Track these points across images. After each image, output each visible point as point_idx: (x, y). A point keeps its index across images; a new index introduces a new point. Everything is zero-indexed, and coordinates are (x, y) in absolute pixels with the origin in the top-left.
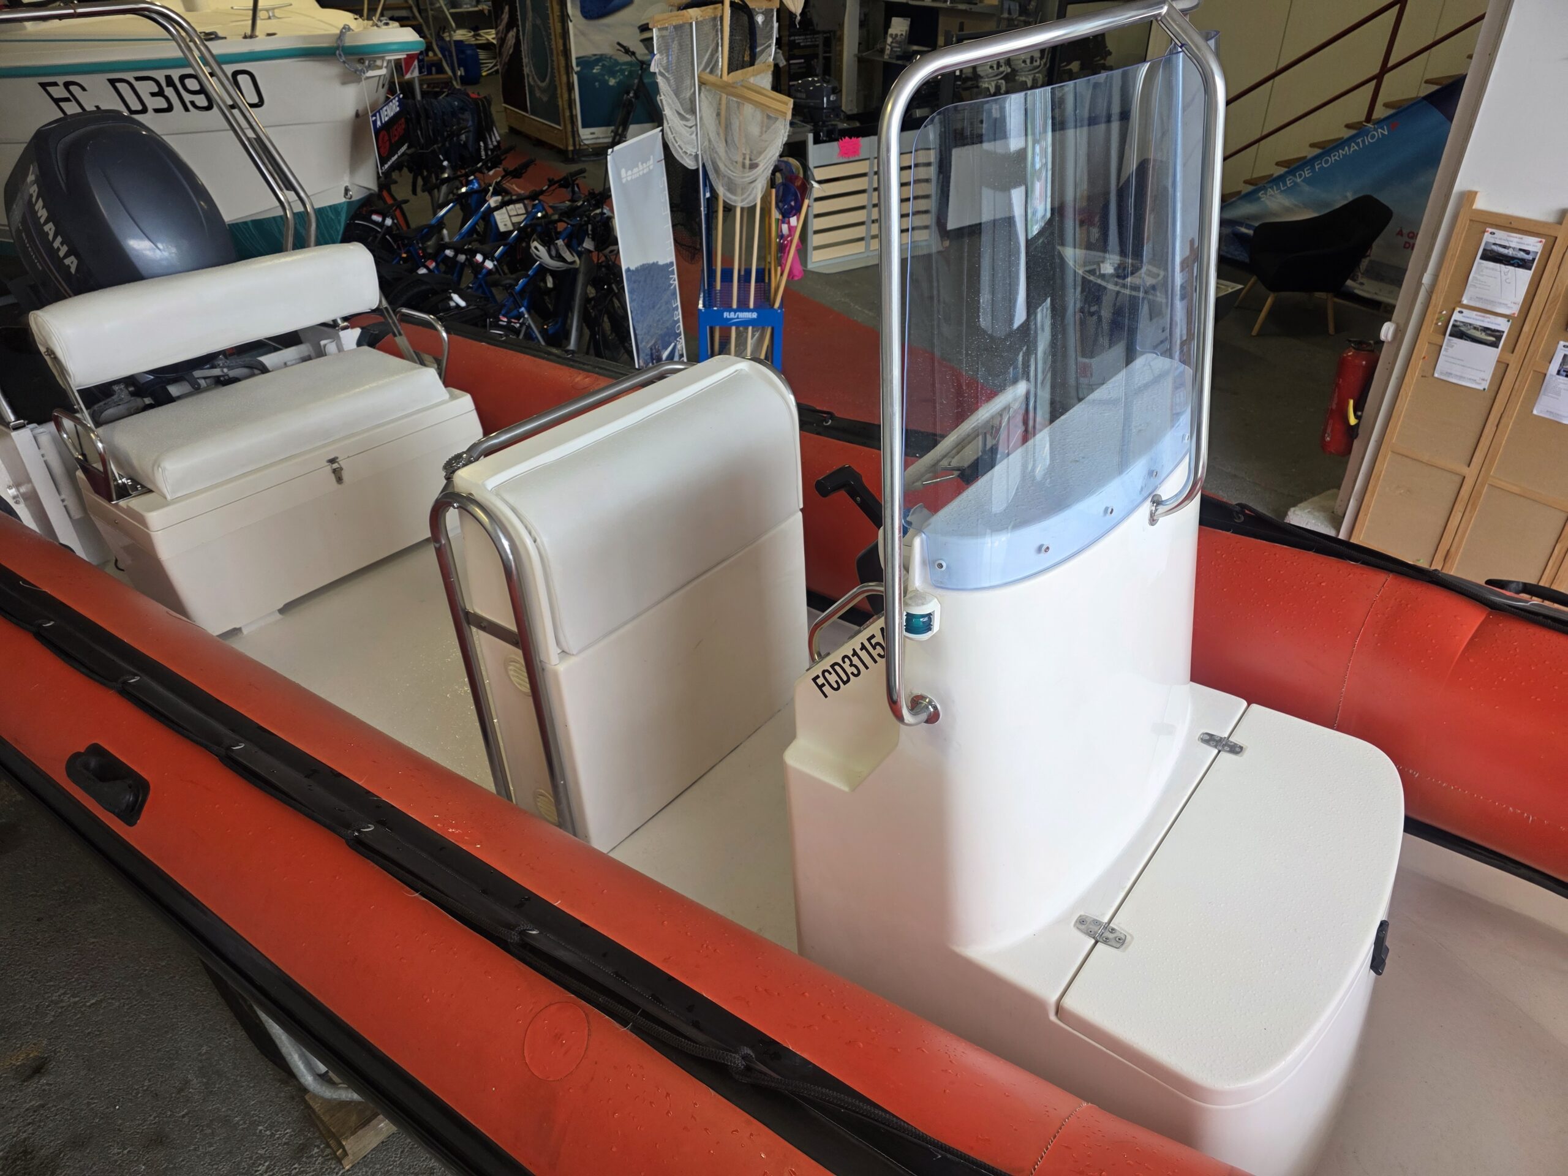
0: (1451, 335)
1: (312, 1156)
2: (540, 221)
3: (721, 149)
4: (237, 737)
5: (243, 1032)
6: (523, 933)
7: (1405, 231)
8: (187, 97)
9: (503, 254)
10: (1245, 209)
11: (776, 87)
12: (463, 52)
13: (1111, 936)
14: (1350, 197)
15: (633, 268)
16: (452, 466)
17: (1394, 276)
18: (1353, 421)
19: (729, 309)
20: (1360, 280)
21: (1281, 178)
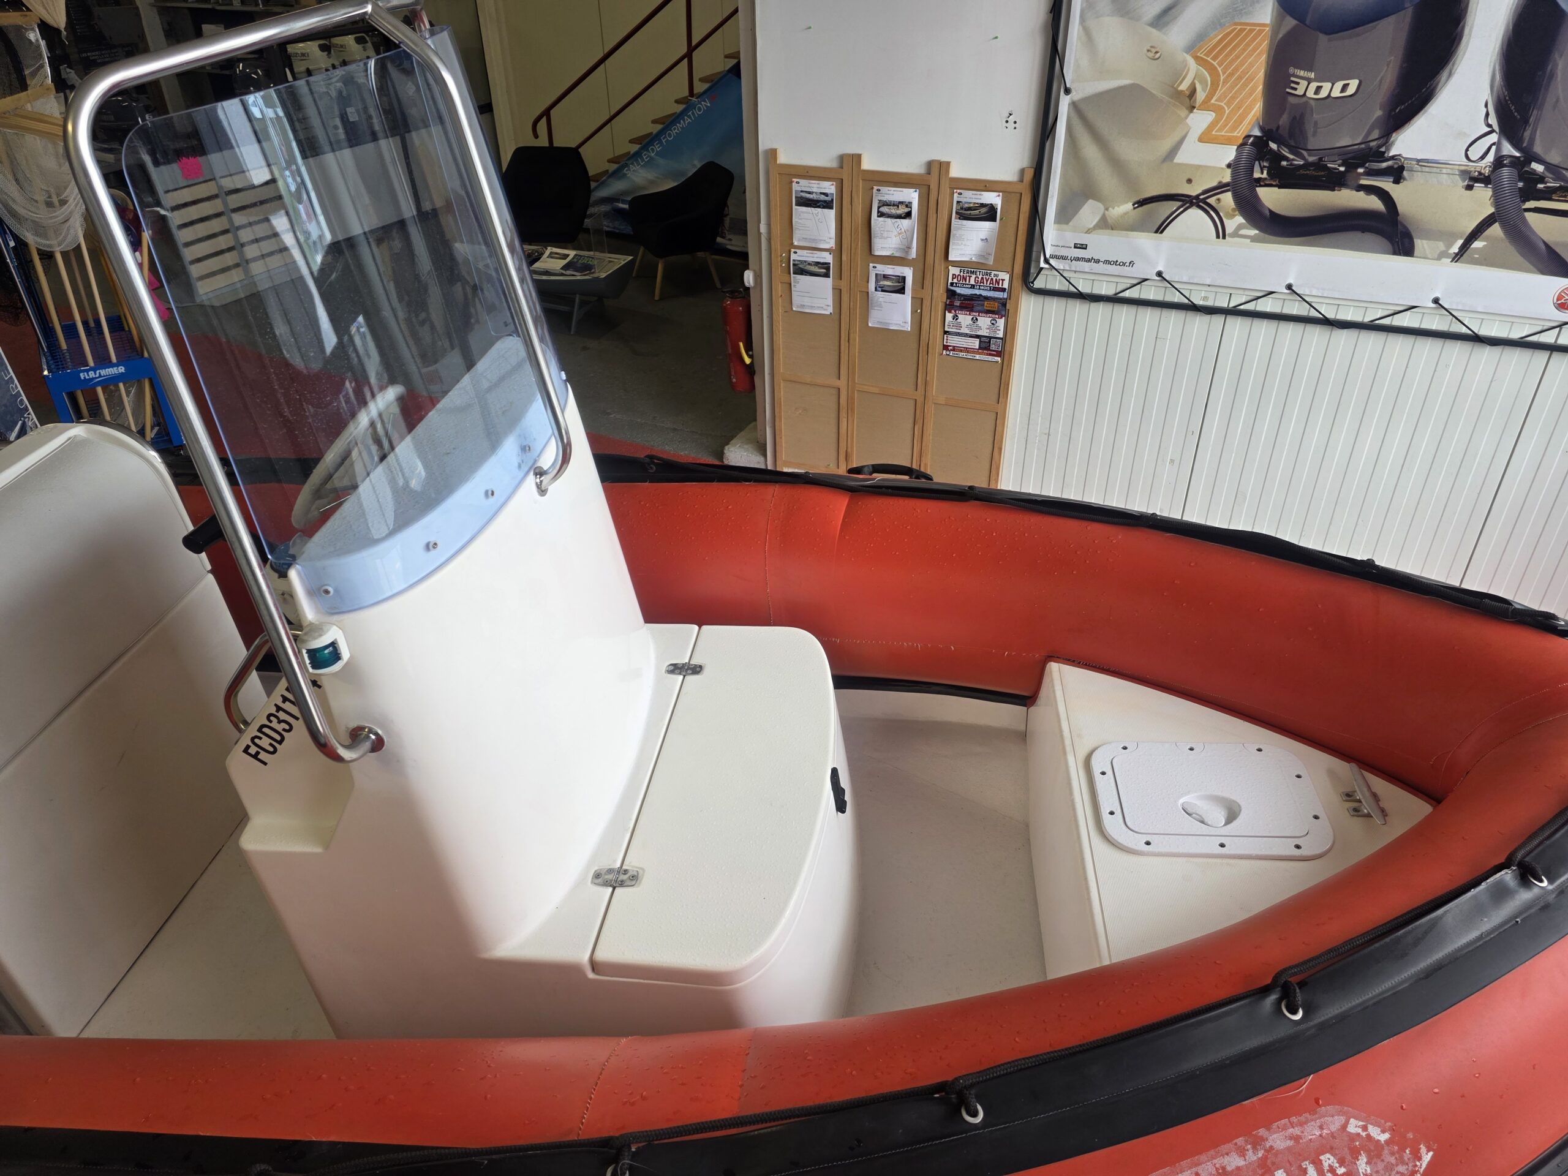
0: (794, 273)
10: (617, 187)
13: (625, 877)
14: (698, 165)
18: (748, 361)
19: (86, 368)
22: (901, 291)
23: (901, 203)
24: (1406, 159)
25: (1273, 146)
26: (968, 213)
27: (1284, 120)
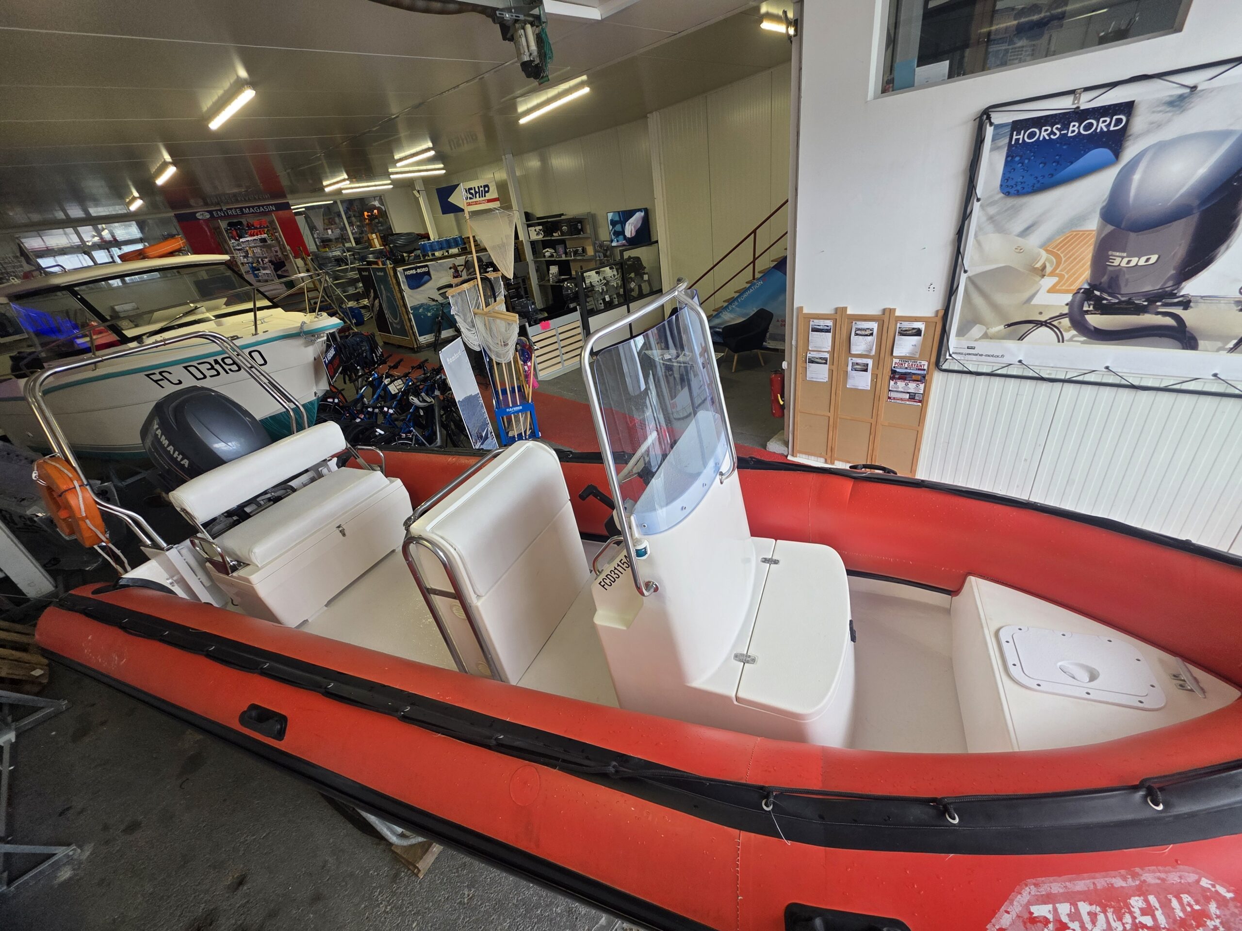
0: (809, 363)
1: (401, 878)
2: (411, 387)
3: (490, 340)
4: (328, 681)
5: (351, 825)
6: (496, 739)
7: (780, 320)
8: (227, 368)
9: (396, 405)
10: (717, 321)
11: (508, 310)
12: (353, 312)
13: (749, 659)
14: (755, 310)
15: (461, 400)
16: (408, 524)
17: (782, 338)
18: (782, 403)
19: (509, 407)
20: (768, 342)
21: (727, 307)
22: (866, 370)
23: (868, 329)
24: (1192, 296)
25: (1097, 293)
26: (904, 333)
27: (1105, 279)
